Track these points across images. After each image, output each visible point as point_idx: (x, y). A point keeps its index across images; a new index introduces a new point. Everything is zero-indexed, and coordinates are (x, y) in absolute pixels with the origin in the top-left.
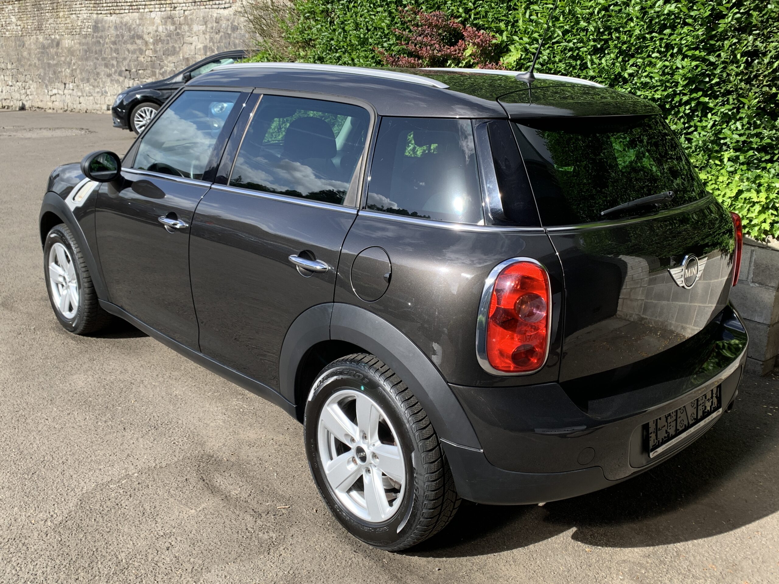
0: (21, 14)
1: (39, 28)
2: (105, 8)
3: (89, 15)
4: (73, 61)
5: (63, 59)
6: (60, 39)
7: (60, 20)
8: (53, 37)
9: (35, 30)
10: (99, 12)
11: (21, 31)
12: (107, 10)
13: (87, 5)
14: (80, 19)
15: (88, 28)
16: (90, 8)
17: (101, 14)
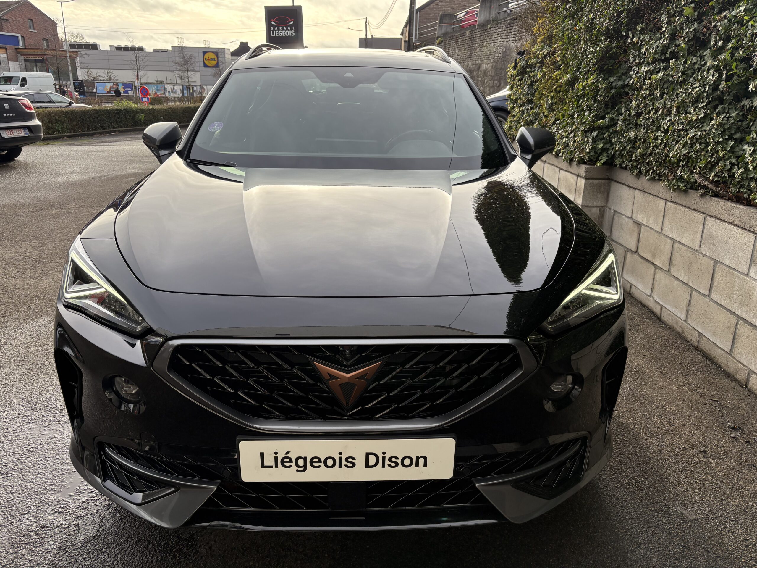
0: (461, 46)
1: (470, 57)
2: (513, 36)
3: (501, 43)
4: (486, 80)
6: (481, 64)
7: (483, 48)
8: (477, 62)
9: (468, 58)
10: (509, 39)
11: (460, 59)
12: (514, 37)
13: (502, 35)
14: (495, 46)
15: (499, 53)
16: (503, 37)
17: (509, 41)
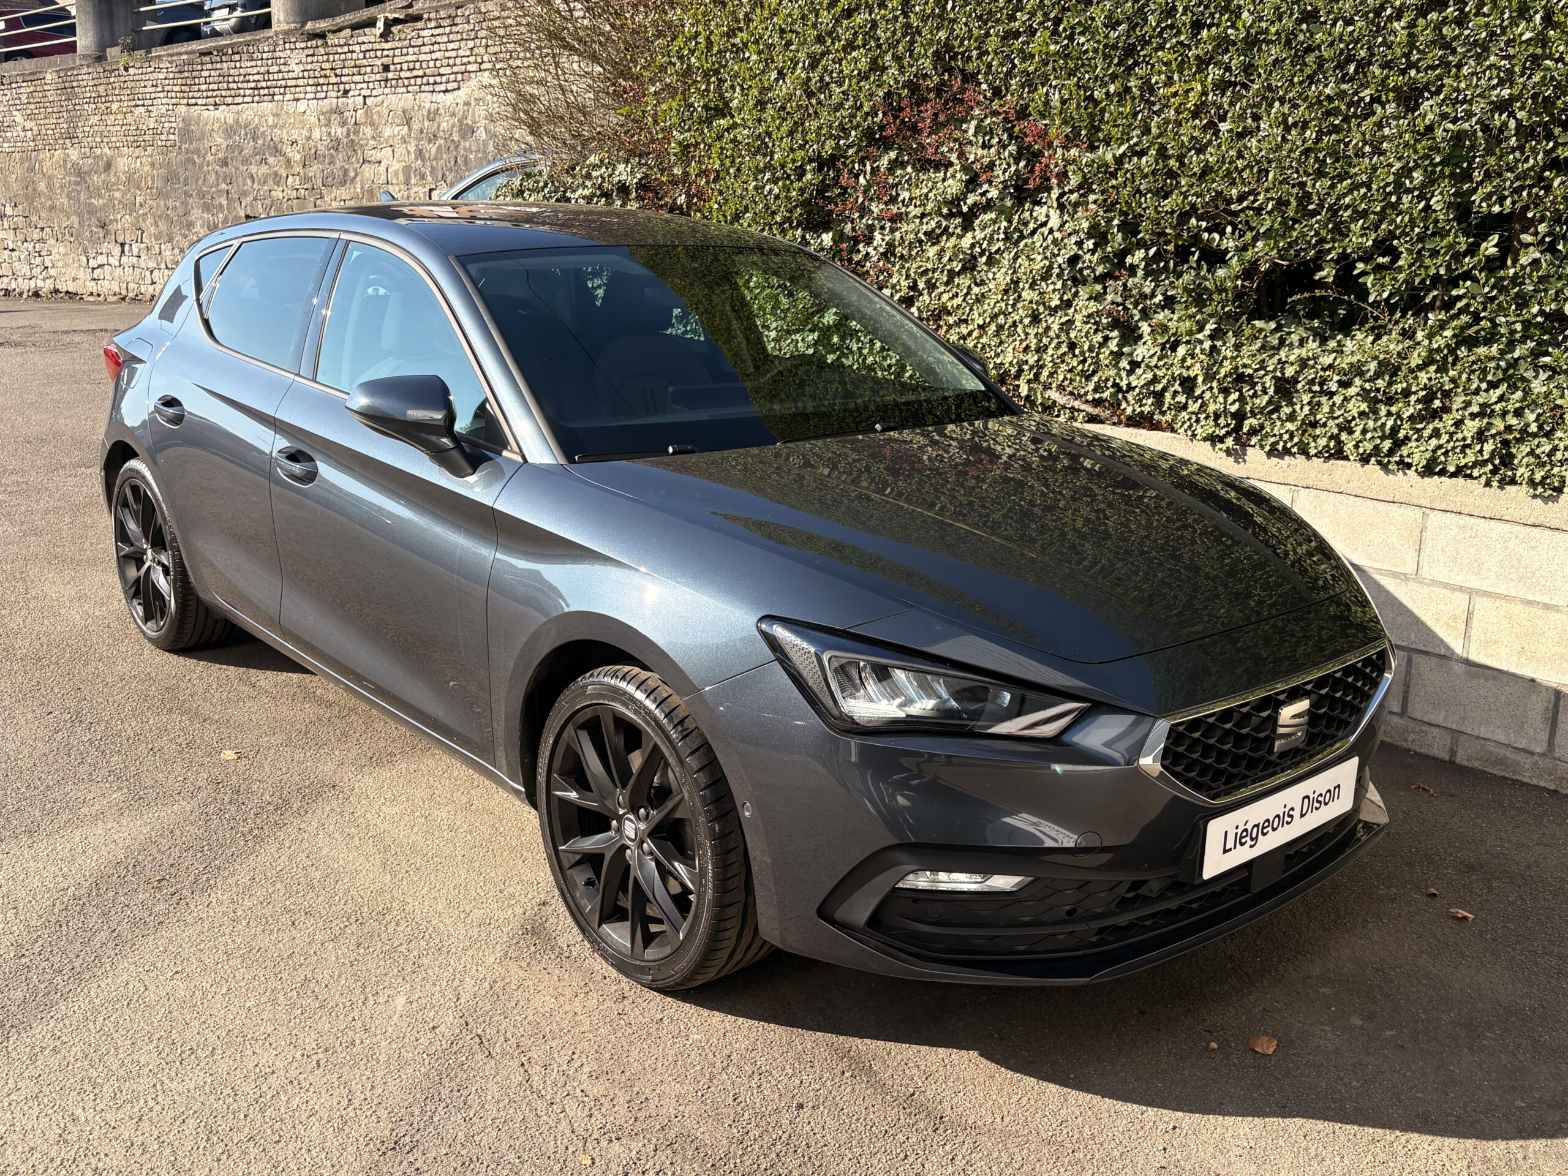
0: (33, 106)
1: (70, 135)
2: (205, 94)
3: (171, 107)
4: (139, 200)
5: (117, 195)
6: (113, 157)
7: (112, 117)
8: (98, 151)
9: (62, 137)
10: (193, 101)
11: (34, 140)
12: (208, 97)
13: (167, 88)
14: (152, 115)
15: (169, 133)
16: (174, 94)
17: (196, 104)
